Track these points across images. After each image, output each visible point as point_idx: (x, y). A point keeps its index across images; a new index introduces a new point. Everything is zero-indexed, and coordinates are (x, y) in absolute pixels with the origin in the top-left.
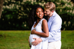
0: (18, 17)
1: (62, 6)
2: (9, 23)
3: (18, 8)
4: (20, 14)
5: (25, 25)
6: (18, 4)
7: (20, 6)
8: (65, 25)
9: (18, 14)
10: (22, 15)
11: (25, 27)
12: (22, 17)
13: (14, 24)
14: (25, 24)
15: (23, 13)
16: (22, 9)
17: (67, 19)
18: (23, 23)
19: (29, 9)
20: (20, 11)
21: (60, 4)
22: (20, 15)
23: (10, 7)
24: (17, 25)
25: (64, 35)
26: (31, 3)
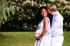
0: (18, 18)
1: (63, 7)
2: (10, 24)
3: (18, 10)
4: (20, 15)
5: (26, 27)
6: (18, 5)
7: (20, 8)
8: (66, 26)
9: (18, 16)
10: (22, 16)
11: (25, 28)
12: (22, 19)
13: (14, 25)
14: (25, 25)
15: (24, 14)
16: (23, 11)
17: (68, 20)
18: (24, 24)
19: (30, 11)
20: (20, 12)
21: (61, 6)
22: (20, 17)
23: (10, 8)
24: (18, 27)
25: (66, 36)
26: (31, 5)
